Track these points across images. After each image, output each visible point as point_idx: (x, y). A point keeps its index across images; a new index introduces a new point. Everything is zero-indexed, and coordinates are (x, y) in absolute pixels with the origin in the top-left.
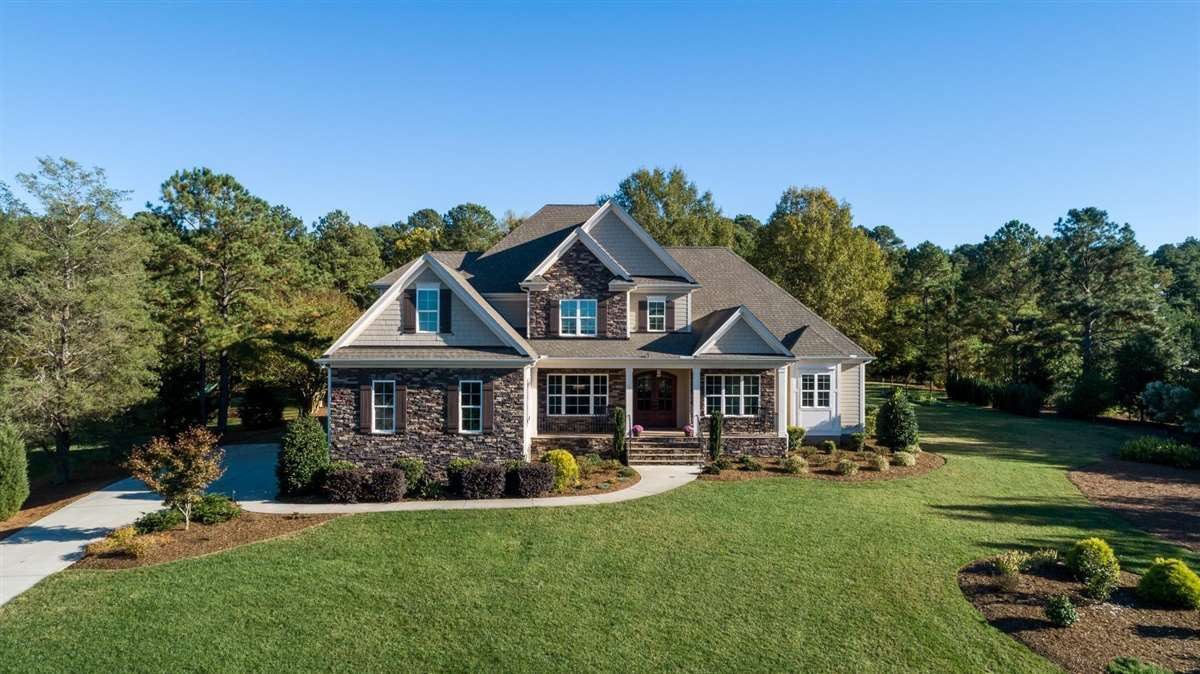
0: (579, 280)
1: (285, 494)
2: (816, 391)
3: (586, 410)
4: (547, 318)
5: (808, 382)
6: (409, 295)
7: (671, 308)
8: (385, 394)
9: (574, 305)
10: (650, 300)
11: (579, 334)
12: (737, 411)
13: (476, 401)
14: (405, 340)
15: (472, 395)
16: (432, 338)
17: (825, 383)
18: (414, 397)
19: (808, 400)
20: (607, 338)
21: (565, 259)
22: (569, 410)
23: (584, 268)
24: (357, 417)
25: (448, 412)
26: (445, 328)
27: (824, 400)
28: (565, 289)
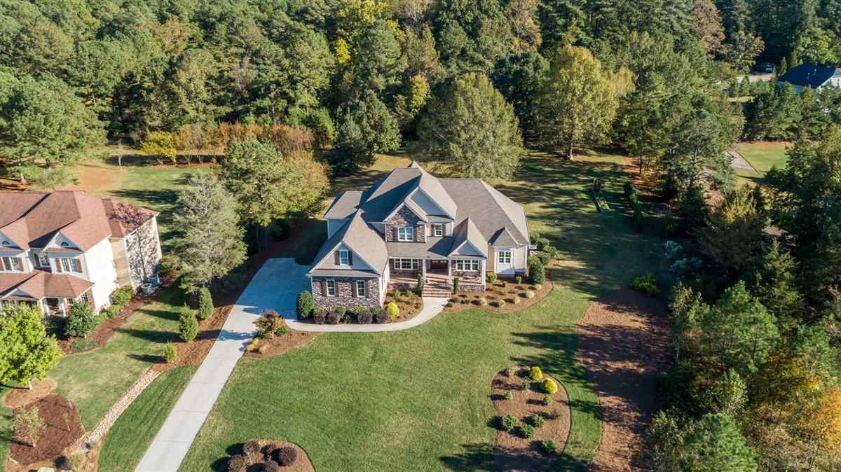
0: (406, 220)
1: (300, 319)
2: (505, 258)
3: (410, 267)
4: (394, 234)
5: (501, 254)
6: (337, 253)
7: (444, 228)
8: (331, 284)
9: (403, 229)
10: (436, 224)
11: (406, 240)
12: (469, 269)
13: (363, 287)
14: (336, 267)
15: (361, 285)
16: (346, 266)
17: (509, 254)
18: (341, 285)
19: (502, 261)
20: (417, 242)
21: (400, 212)
22: (403, 267)
23: (407, 216)
24: (322, 291)
25: (353, 290)
26: (351, 264)
27: (508, 261)
28: (400, 223)
